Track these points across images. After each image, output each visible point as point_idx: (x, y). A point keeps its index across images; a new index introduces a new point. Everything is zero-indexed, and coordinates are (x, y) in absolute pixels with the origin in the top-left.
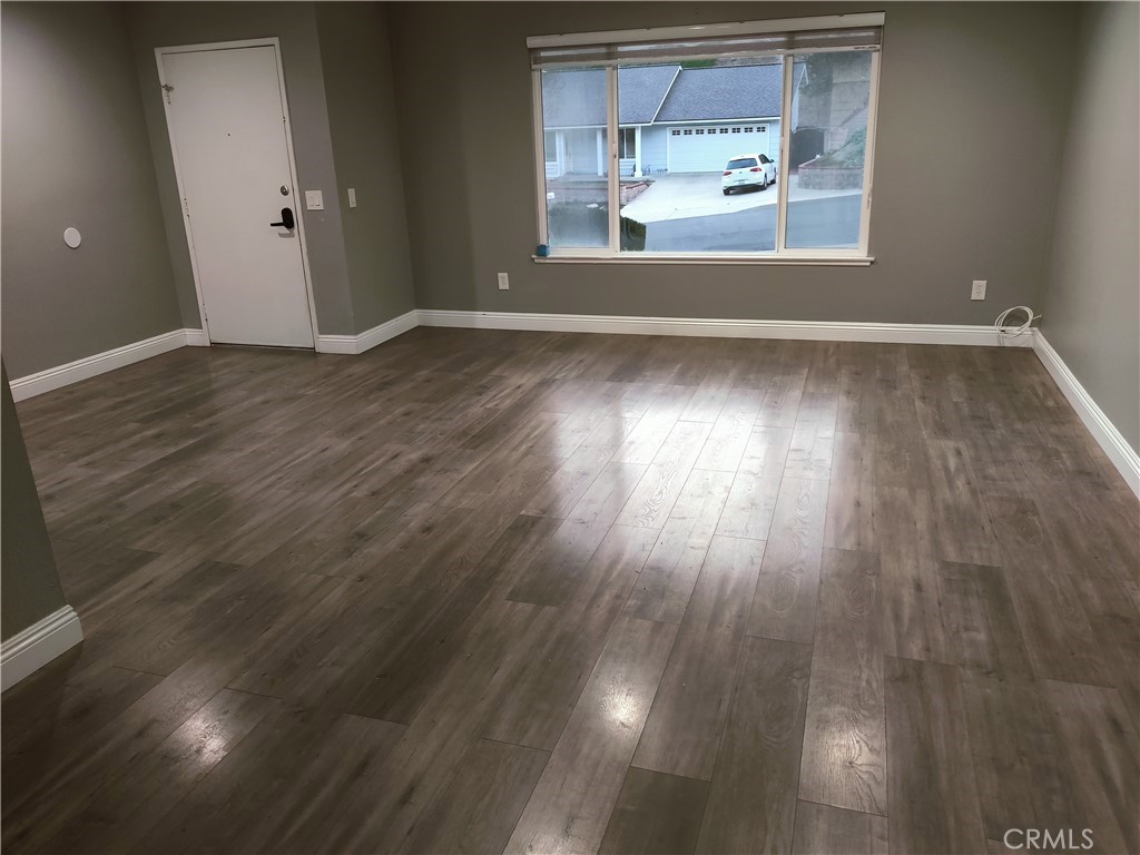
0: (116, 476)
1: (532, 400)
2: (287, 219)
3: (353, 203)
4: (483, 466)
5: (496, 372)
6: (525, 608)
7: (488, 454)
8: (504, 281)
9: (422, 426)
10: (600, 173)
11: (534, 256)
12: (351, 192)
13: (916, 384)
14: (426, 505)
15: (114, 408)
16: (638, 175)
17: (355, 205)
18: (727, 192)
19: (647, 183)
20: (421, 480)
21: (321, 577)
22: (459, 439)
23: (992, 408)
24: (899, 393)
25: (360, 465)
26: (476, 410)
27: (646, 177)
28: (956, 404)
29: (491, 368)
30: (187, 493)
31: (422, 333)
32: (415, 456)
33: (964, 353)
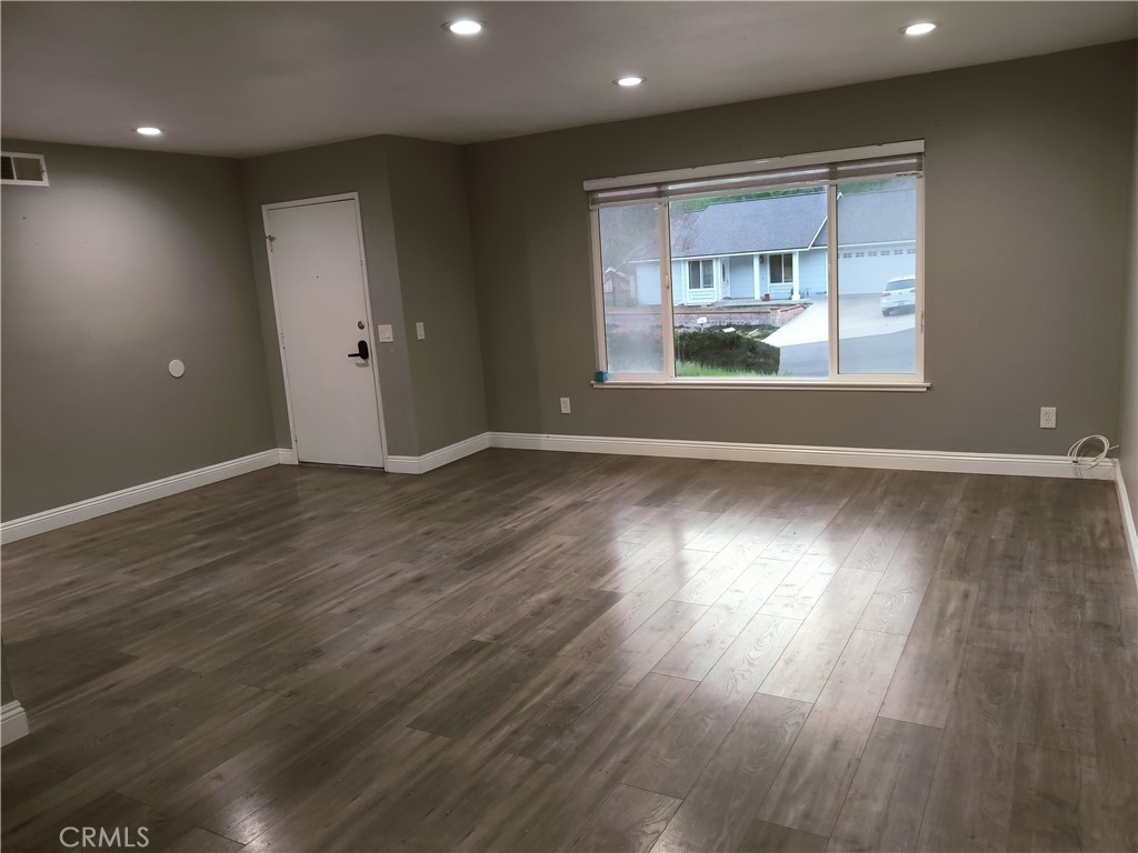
0: (147, 583)
1: (551, 523)
2: (363, 350)
3: (421, 334)
4: (466, 589)
5: (532, 494)
6: (421, 735)
7: (480, 574)
8: (566, 405)
9: (434, 546)
10: (757, 297)
11: (593, 382)
12: (420, 327)
13: (959, 518)
14: (391, 625)
15: (184, 520)
16: (796, 298)
17: (423, 337)
18: (887, 313)
19: (805, 306)
20: (403, 599)
21: (258, 689)
22: (460, 560)
23: (1032, 548)
24: (935, 526)
25: (358, 582)
26: (494, 531)
27: (804, 300)
28: (992, 542)
29: (532, 489)
30: (195, 602)
31: (492, 454)
32: (410, 575)
33: (1032, 484)
